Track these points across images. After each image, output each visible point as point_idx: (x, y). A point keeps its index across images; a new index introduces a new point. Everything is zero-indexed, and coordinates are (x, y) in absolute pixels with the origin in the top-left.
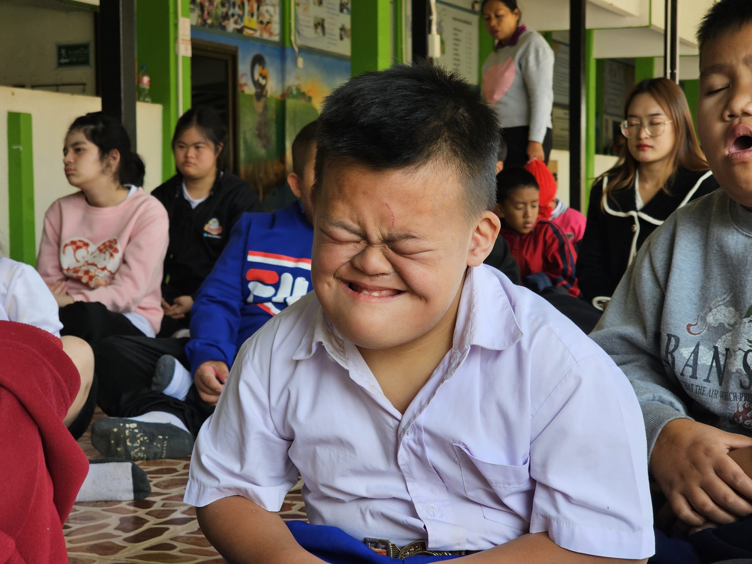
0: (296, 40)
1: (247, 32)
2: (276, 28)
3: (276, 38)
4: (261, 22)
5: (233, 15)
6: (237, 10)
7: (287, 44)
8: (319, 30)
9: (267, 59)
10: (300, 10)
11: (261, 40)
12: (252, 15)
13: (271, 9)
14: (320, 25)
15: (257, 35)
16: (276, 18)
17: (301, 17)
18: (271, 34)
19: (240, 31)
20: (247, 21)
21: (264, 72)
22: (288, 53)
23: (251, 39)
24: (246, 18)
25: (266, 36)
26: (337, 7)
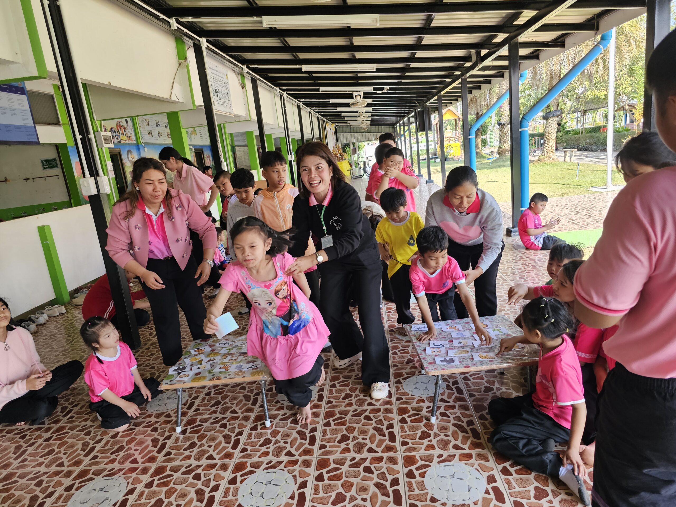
0: (143, 141)
1: (122, 142)
2: (133, 138)
3: (135, 142)
4: (127, 137)
5: (115, 136)
6: (117, 134)
7: (139, 144)
8: (150, 135)
9: (132, 151)
10: (141, 129)
11: (129, 144)
12: (123, 134)
13: (130, 131)
14: (150, 133)
15: (127, 142)
16: (133, 134)
17: (142, 131)
18: (132, 140)
19: (120, 142)
20: (122, 137)
21: (133, 157)
22: (140, 147)
23: (124, 144)
24: (121, 136)
25: (130, 142)
26: (155, 125)
